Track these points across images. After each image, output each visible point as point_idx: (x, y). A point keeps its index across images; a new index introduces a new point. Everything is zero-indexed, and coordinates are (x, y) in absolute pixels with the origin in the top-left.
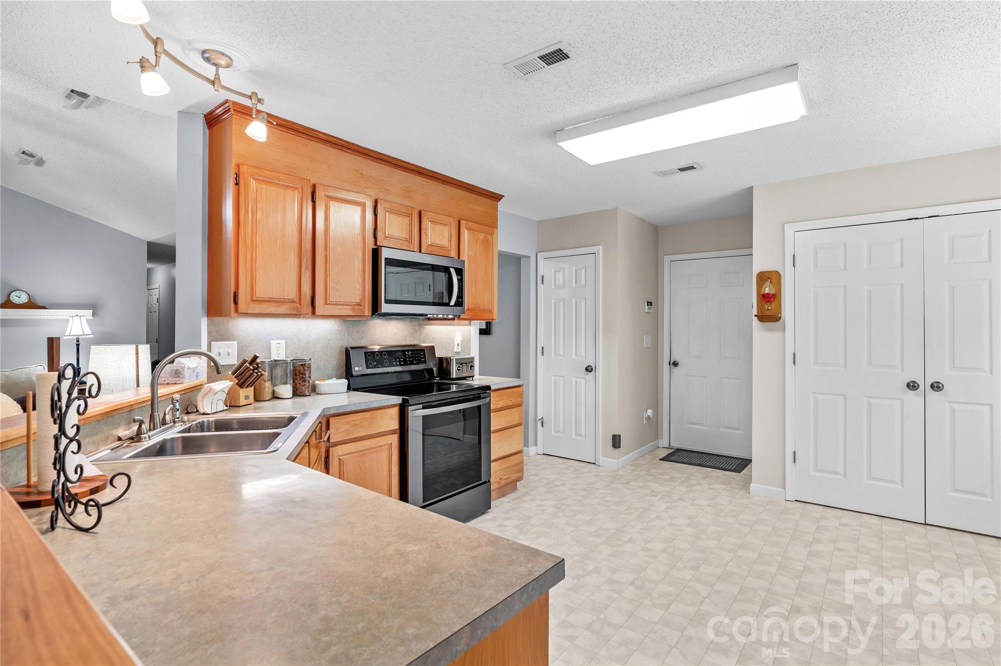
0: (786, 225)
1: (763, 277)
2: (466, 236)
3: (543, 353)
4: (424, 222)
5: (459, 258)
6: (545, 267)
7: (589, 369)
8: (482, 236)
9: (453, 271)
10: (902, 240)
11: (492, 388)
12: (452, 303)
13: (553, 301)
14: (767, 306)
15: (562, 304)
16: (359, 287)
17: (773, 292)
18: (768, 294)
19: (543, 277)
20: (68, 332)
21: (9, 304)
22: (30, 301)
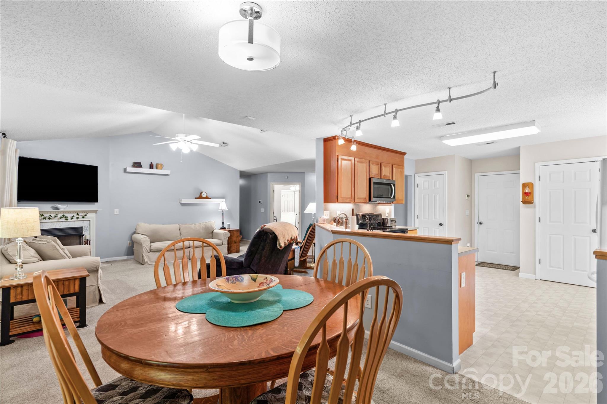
0: (536, 164)
1: (525, 185)
2: (395, 171)
3: (418, 217)
4: (382, 166)
5: (392, 179)
6: (419, 180)
7: (441, 224)
8: (399, 170)
9: (392, 185)
10: (590, 170)
11: (409, 230)
12: (392, 197)
13: (423, 195)
14: (527, 197)
15: (427, 196)
16: (365, 192)
17: (530, 191)
18: (527, 192)
19: (418, 184)
20: (220, 208)
21: (200, 197)
22: (207, 196)
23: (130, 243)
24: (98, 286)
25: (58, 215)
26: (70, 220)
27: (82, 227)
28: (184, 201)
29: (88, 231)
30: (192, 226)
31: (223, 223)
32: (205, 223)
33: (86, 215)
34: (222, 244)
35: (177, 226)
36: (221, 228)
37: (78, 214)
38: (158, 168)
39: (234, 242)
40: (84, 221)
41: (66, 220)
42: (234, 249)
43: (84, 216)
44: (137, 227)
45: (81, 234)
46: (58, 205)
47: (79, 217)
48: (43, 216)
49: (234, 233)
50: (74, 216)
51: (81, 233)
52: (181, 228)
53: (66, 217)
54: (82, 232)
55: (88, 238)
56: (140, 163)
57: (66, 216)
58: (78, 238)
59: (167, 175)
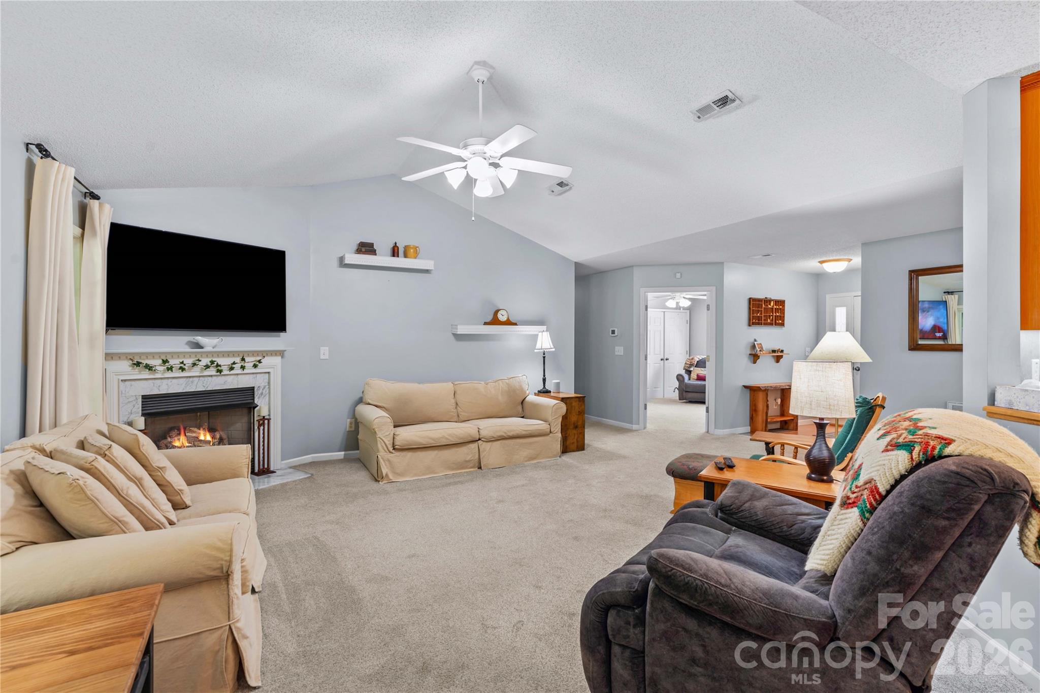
20: (538, 346)
21: (495, 321)
22: (508, 319)
23: (351, 423)
24: (230, 628)
25: (200, 361)
26: (228, 372)
27: (252, 389)
28: (462, 330)
29: (265, 396)
30: (481, 386)
31: (544, 380)
32: (507, 381)
33: (260, 361)
34: (550, 432)
35: (449, 386)
36: (539, 392)
37: (243, 359)
38: (409, 256)
39: (572, 427)
40: (258, 375)
41: (217, 372)
42: (573, 443)
43: (257, 363)
44: (364, 388)
45: (251, 403)
46: (200, 337)
47: (246, 364)
48: (167, 364)
49: (574, 404)
50: (234, 363)
51: (252, 401)
52: (458, 392)
53: (218, 365)
54: (254, 399)
55: (264, 413)
56: (371, 245)
57: (217, 363)
58: (245, 411)
59: (427, 271)
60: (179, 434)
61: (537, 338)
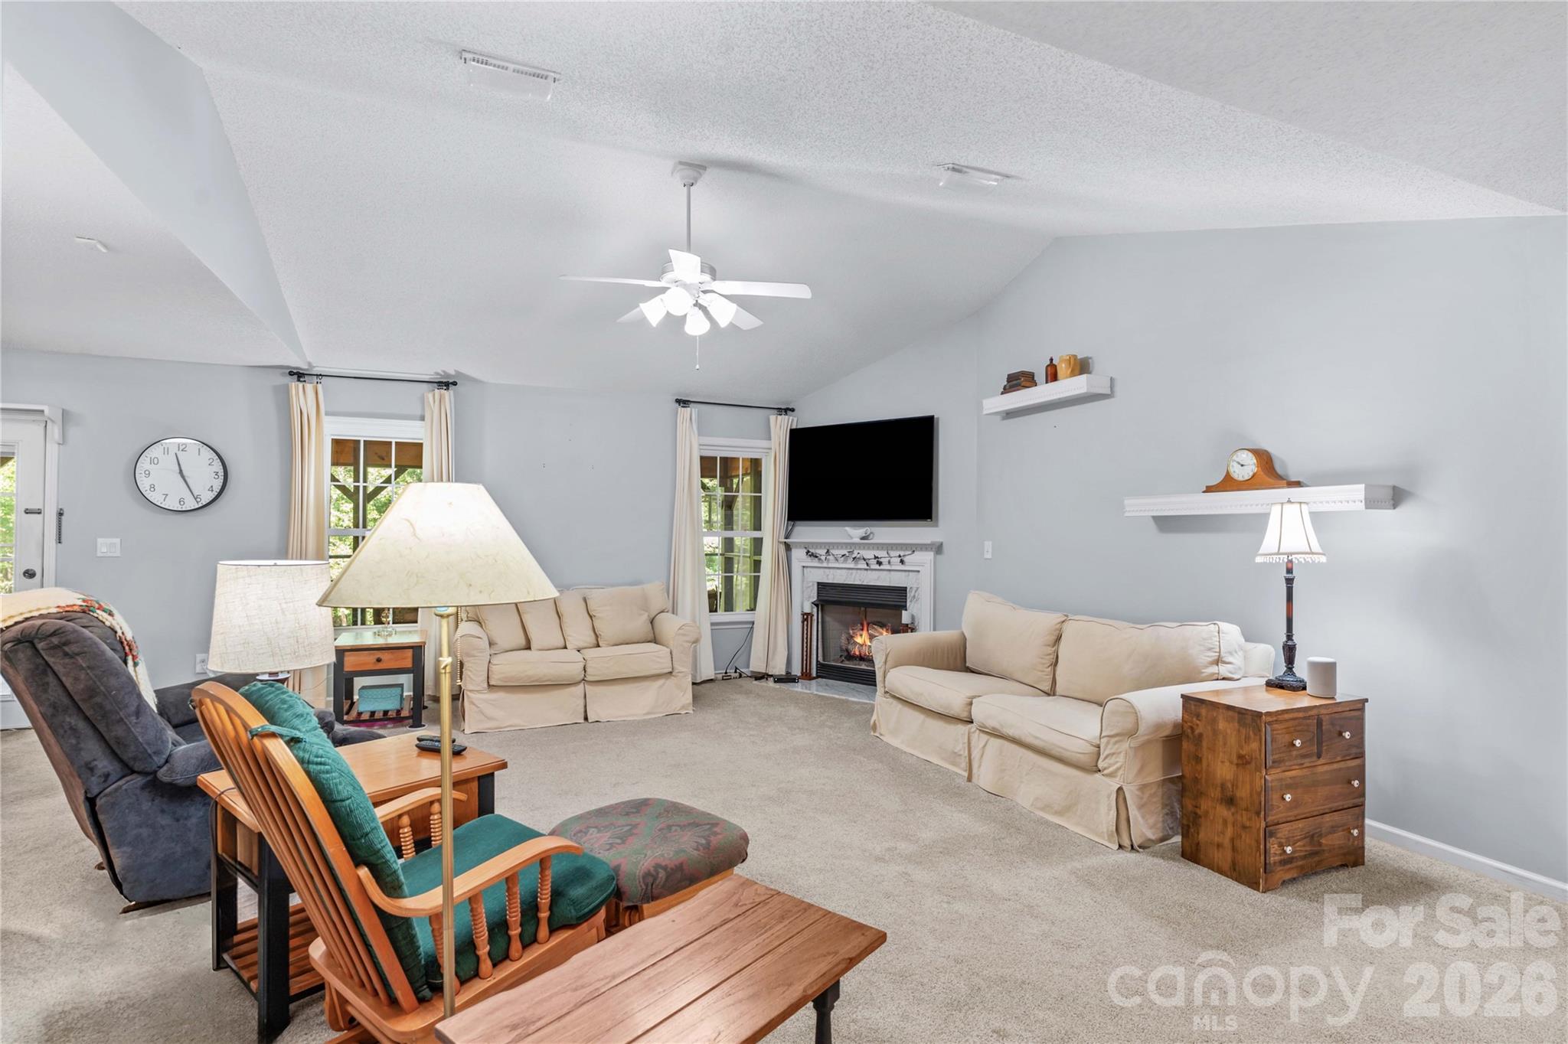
20: (1269, 543)
21: (1228, 482)
22: (1260, 473)
27: (904, 589)
29: (915, 598)
31: (1291, 651)
34: (1096, 767)
37: (888, 553)
40: (906, 573)
43: (904, 559)
45: (901, 605)
47: (891, 559)
51: (904, 604)
52: (1065, 635)
54: (903, 601)
60: (862, 630)
61: (1269, 518)
